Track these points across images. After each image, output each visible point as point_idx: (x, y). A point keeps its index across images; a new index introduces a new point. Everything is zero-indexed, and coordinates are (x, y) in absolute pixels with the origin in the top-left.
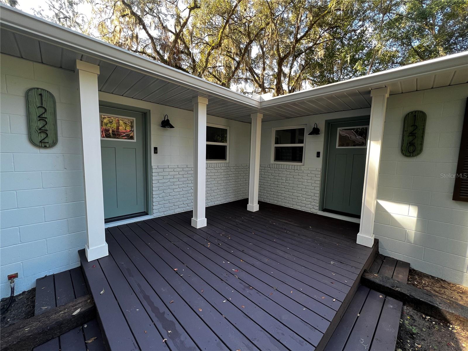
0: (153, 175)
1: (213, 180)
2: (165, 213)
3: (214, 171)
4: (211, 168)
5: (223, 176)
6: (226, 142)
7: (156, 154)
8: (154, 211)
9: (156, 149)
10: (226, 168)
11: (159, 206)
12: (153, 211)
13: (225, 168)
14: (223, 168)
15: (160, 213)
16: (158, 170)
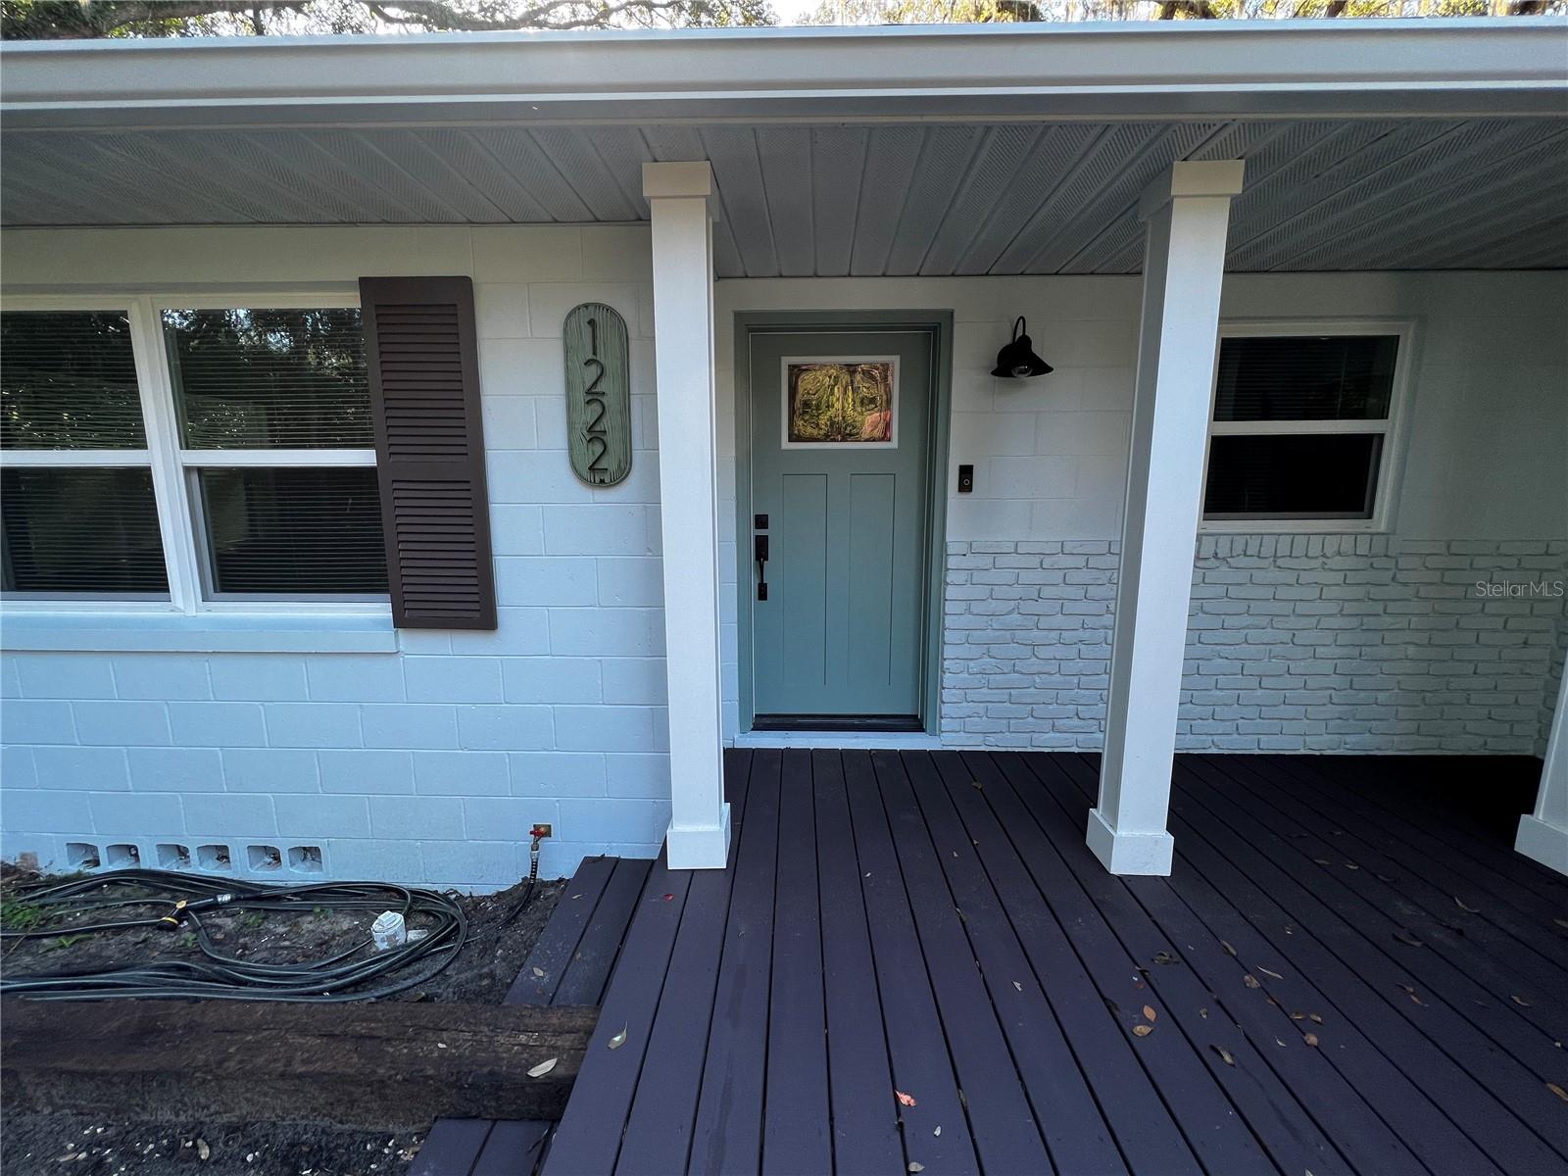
0: (948, 580)
1: (1265, 621)
2: (991, 739)
3: (1274, 576)
4: (1255, 562)
5: (1333, 608)
6: (1382, 414)
7: (964, 496)
8: (943, 721)
9: (966, 472)
10: (1361, 563)
11: (966, 708)
12: (940, 724)
13: (1351, 562)
14: (1336, 562)
15: (969, 735)
16: (970, 562)
